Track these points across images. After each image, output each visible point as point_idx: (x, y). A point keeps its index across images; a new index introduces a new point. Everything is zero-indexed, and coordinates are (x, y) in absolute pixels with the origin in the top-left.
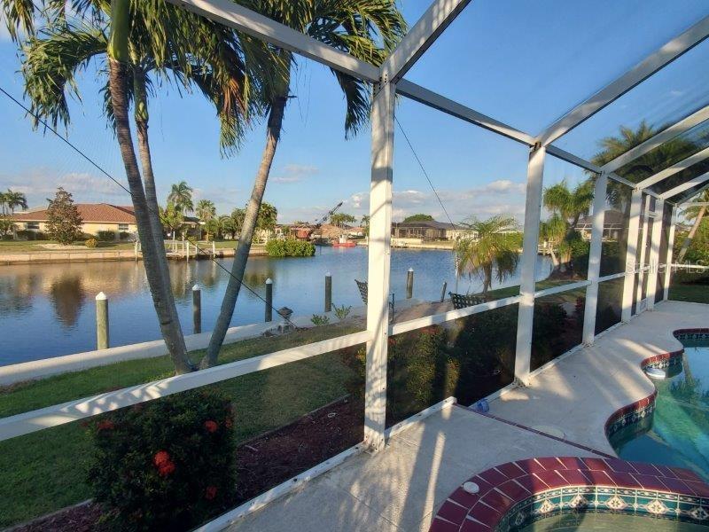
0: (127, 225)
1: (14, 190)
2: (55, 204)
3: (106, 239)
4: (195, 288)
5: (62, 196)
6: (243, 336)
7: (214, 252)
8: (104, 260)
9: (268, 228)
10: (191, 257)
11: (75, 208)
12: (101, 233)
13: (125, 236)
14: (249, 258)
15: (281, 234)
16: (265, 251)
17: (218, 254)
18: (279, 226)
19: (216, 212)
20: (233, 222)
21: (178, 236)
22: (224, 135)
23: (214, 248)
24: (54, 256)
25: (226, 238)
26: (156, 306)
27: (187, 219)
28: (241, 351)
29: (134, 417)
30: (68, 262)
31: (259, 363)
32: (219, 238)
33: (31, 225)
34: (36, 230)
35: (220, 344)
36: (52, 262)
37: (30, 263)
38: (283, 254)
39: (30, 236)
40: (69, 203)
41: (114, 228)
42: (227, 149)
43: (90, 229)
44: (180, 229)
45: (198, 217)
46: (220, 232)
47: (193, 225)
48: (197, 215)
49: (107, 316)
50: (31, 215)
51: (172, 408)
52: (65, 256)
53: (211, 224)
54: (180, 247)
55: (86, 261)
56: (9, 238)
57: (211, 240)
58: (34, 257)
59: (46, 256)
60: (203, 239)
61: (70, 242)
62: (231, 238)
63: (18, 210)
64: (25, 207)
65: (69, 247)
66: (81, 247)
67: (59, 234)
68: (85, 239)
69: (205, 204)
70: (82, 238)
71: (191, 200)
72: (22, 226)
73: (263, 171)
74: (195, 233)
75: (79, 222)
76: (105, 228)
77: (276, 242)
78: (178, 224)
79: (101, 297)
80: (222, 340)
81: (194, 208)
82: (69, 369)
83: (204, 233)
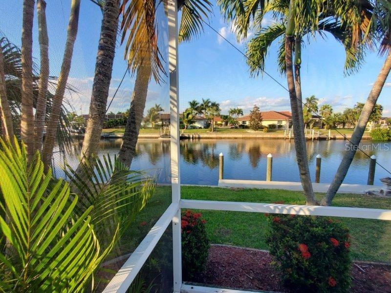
0: (281, 121)
1: (239, 108)
2: (253, 113)
3: (272, 128)
4: (318, 156)
5: (255, 109)
6: (350, 191)
7: (329, 136)
8: (270, 138)
9: (373, 120)
10: (315, 139)
11: (260, 114)
12: (270, 125)
13: (280, 126)
14: (361, 141)
15: (385, 124)
16: (369, 137)
17: (332, 137)
18: (384, 119)
19: (332, 111)
20: (345, 117)
21: (308, 126)
22: (348, 62)
23: (330, 134)
24: (251, 136)
25: (339, 127)
26: (299, 164)
27: (314, 117)
28: (348, 200)
29: (290, 220)
30: (255, 138)
31: (380, 214)
32: (333, 127)
33: (244, 122)
34: (246, 125)
35: (335, 193)
36: (250, 138)
37: (243, 138)
38: (386, 138)
39: (244, 127)
40: (257, 112)
41: (275, 123)
42: (349, 70)
43: (265, 123)
44: (310, 122)
45: (321, 115)
46: (334, 123)
47: (317, 120)
48: (320, 114)
49: (272, 166)
50: (244, 118)
51: (310, 223)
52: (254, 136)
53: (328, 119)
54: (308, 133)
55: (263, 138)
56: (236, 128)
57: (328, 129)
58: (244, 136)
59: (248, 136)
60: (323, 128)
61: (257, 130)
62: (342, 127)
63: (240, 116)
64: (242, 114)
65: (257, 132)
66: (261, 132)
67: (253, 125)
68: (263, 128)
69: (326, 107)
70: (262, 128)
71: (317, 105)
72: (241, 123)
73: (381, 79)
74: (319, 125)
75: (261, 120)
76: (271, 123)
77: (380, 130)
78: (308, 119)
79: (270, 156)
80: (337, 191)
81: (319, 110)
82: (256, 187)
83: (323, 125)
